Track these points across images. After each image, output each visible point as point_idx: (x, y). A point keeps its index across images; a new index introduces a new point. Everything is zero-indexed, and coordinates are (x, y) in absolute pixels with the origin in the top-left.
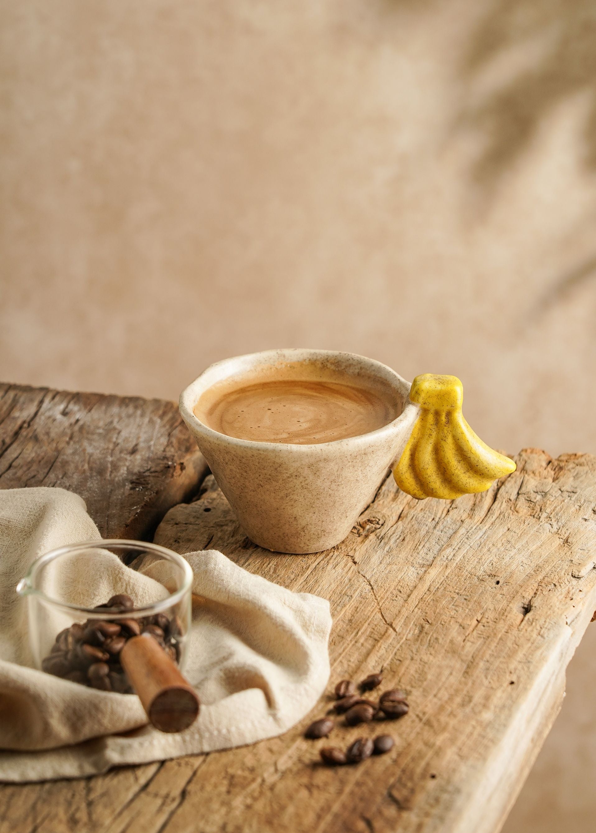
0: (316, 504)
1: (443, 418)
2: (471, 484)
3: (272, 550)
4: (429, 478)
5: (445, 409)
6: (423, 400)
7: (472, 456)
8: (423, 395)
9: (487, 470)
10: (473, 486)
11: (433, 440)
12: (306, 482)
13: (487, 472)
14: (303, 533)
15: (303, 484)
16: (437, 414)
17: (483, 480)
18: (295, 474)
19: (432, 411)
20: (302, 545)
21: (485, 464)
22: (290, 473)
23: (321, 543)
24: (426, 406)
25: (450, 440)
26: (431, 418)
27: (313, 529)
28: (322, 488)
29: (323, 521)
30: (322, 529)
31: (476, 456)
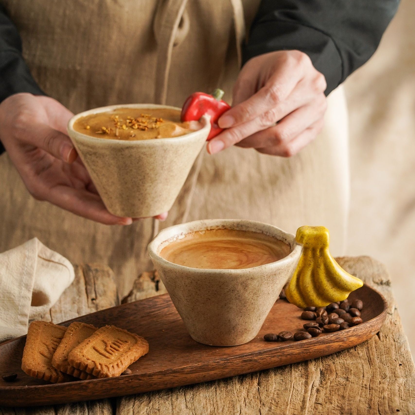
0: (243, 310)
1: (318, 253)
2: (336, 295)
3: (211, 345)
4: (309, 293)
5: (320, 246)
6: (305, 242)
7: (337, 277)
8: (305, 238)
9: (346, 285)
10: (337, 296)
11: (311, 267)
12: (239, 295)
13: (346, 287)
14: (233, 331)
15: (237, 296)
16: (314, 250)
17: (343, 293)
18: (232, 289)
19: (311, 249)
20: (231, 340)
21: (345, 281)
22: (229, 288)
23: (244, 338)
24: (307, 246)
25: (322, 267)
26: (310, 254)
27: (240, 328)
28: (248, 298)
29: (246, 322)
30: (245, 328)
31: (339, 277)
